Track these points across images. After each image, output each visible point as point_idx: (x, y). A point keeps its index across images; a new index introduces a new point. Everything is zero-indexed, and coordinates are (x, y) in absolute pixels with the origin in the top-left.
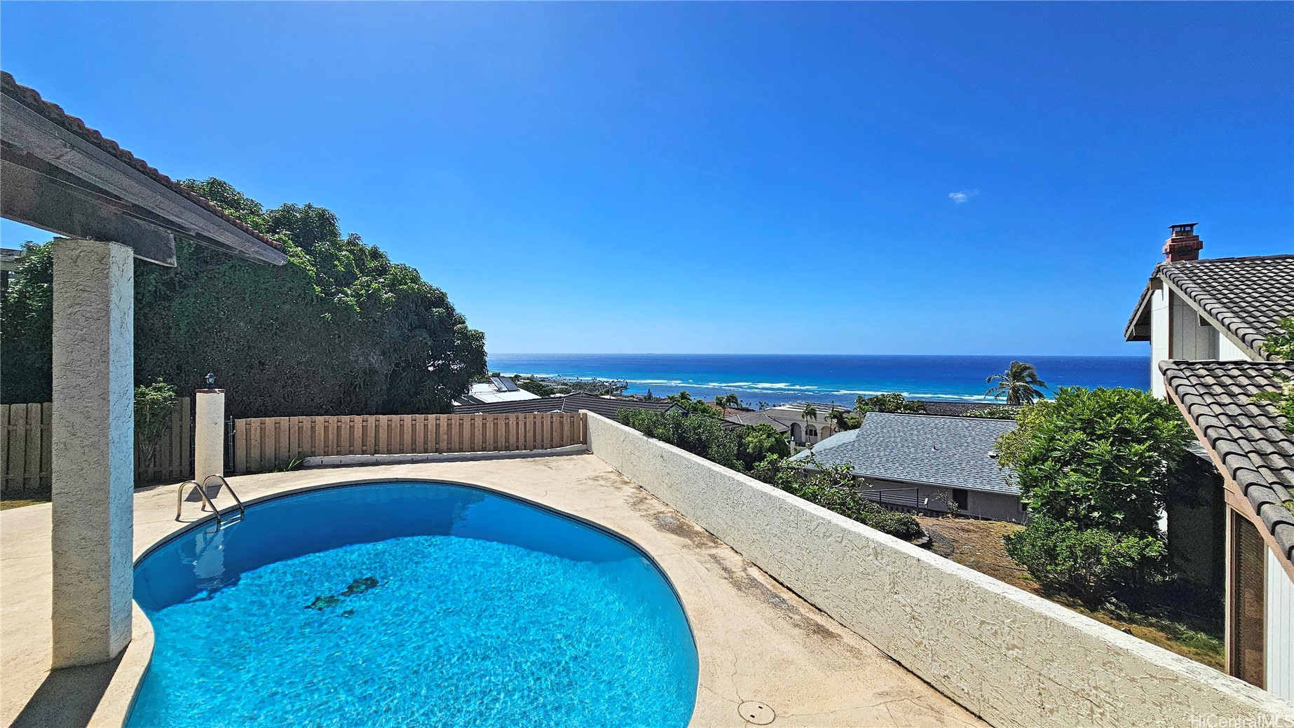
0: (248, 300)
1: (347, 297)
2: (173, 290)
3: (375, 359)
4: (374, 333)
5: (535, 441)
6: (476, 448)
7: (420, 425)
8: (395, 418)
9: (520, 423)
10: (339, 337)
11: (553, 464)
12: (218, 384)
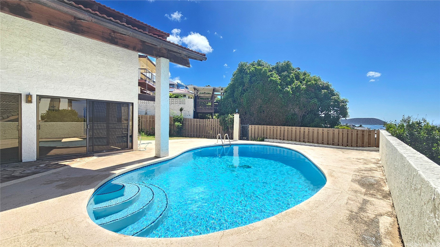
0: (261, 92)
1: (289, 89)
2: (245, 91)
3: (297, 110)
4: (297, 101)
5: (347, 142)
6: (319, 143)
7: (298, 131)
8: (290, 127)
9: (340, 133)
10: (284, 102)
11: (345, 152)
12: (238, 113)
